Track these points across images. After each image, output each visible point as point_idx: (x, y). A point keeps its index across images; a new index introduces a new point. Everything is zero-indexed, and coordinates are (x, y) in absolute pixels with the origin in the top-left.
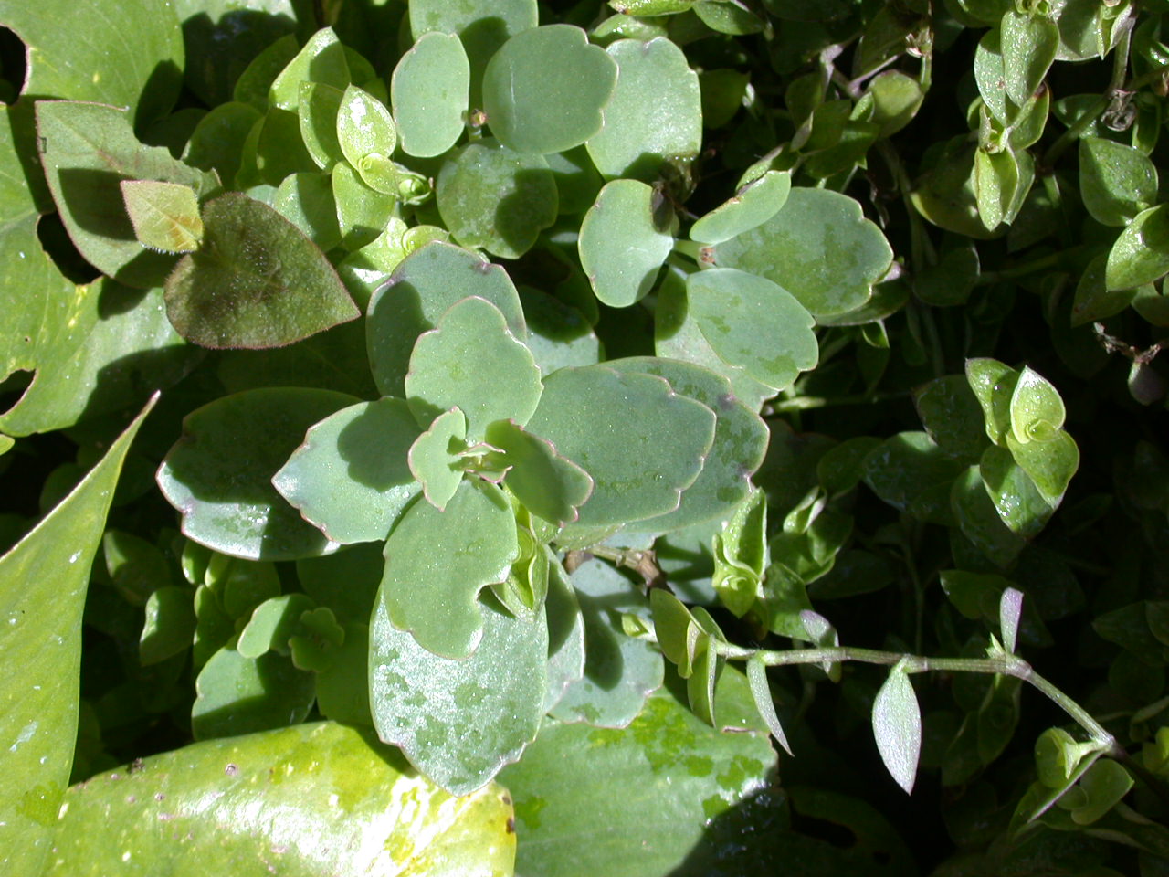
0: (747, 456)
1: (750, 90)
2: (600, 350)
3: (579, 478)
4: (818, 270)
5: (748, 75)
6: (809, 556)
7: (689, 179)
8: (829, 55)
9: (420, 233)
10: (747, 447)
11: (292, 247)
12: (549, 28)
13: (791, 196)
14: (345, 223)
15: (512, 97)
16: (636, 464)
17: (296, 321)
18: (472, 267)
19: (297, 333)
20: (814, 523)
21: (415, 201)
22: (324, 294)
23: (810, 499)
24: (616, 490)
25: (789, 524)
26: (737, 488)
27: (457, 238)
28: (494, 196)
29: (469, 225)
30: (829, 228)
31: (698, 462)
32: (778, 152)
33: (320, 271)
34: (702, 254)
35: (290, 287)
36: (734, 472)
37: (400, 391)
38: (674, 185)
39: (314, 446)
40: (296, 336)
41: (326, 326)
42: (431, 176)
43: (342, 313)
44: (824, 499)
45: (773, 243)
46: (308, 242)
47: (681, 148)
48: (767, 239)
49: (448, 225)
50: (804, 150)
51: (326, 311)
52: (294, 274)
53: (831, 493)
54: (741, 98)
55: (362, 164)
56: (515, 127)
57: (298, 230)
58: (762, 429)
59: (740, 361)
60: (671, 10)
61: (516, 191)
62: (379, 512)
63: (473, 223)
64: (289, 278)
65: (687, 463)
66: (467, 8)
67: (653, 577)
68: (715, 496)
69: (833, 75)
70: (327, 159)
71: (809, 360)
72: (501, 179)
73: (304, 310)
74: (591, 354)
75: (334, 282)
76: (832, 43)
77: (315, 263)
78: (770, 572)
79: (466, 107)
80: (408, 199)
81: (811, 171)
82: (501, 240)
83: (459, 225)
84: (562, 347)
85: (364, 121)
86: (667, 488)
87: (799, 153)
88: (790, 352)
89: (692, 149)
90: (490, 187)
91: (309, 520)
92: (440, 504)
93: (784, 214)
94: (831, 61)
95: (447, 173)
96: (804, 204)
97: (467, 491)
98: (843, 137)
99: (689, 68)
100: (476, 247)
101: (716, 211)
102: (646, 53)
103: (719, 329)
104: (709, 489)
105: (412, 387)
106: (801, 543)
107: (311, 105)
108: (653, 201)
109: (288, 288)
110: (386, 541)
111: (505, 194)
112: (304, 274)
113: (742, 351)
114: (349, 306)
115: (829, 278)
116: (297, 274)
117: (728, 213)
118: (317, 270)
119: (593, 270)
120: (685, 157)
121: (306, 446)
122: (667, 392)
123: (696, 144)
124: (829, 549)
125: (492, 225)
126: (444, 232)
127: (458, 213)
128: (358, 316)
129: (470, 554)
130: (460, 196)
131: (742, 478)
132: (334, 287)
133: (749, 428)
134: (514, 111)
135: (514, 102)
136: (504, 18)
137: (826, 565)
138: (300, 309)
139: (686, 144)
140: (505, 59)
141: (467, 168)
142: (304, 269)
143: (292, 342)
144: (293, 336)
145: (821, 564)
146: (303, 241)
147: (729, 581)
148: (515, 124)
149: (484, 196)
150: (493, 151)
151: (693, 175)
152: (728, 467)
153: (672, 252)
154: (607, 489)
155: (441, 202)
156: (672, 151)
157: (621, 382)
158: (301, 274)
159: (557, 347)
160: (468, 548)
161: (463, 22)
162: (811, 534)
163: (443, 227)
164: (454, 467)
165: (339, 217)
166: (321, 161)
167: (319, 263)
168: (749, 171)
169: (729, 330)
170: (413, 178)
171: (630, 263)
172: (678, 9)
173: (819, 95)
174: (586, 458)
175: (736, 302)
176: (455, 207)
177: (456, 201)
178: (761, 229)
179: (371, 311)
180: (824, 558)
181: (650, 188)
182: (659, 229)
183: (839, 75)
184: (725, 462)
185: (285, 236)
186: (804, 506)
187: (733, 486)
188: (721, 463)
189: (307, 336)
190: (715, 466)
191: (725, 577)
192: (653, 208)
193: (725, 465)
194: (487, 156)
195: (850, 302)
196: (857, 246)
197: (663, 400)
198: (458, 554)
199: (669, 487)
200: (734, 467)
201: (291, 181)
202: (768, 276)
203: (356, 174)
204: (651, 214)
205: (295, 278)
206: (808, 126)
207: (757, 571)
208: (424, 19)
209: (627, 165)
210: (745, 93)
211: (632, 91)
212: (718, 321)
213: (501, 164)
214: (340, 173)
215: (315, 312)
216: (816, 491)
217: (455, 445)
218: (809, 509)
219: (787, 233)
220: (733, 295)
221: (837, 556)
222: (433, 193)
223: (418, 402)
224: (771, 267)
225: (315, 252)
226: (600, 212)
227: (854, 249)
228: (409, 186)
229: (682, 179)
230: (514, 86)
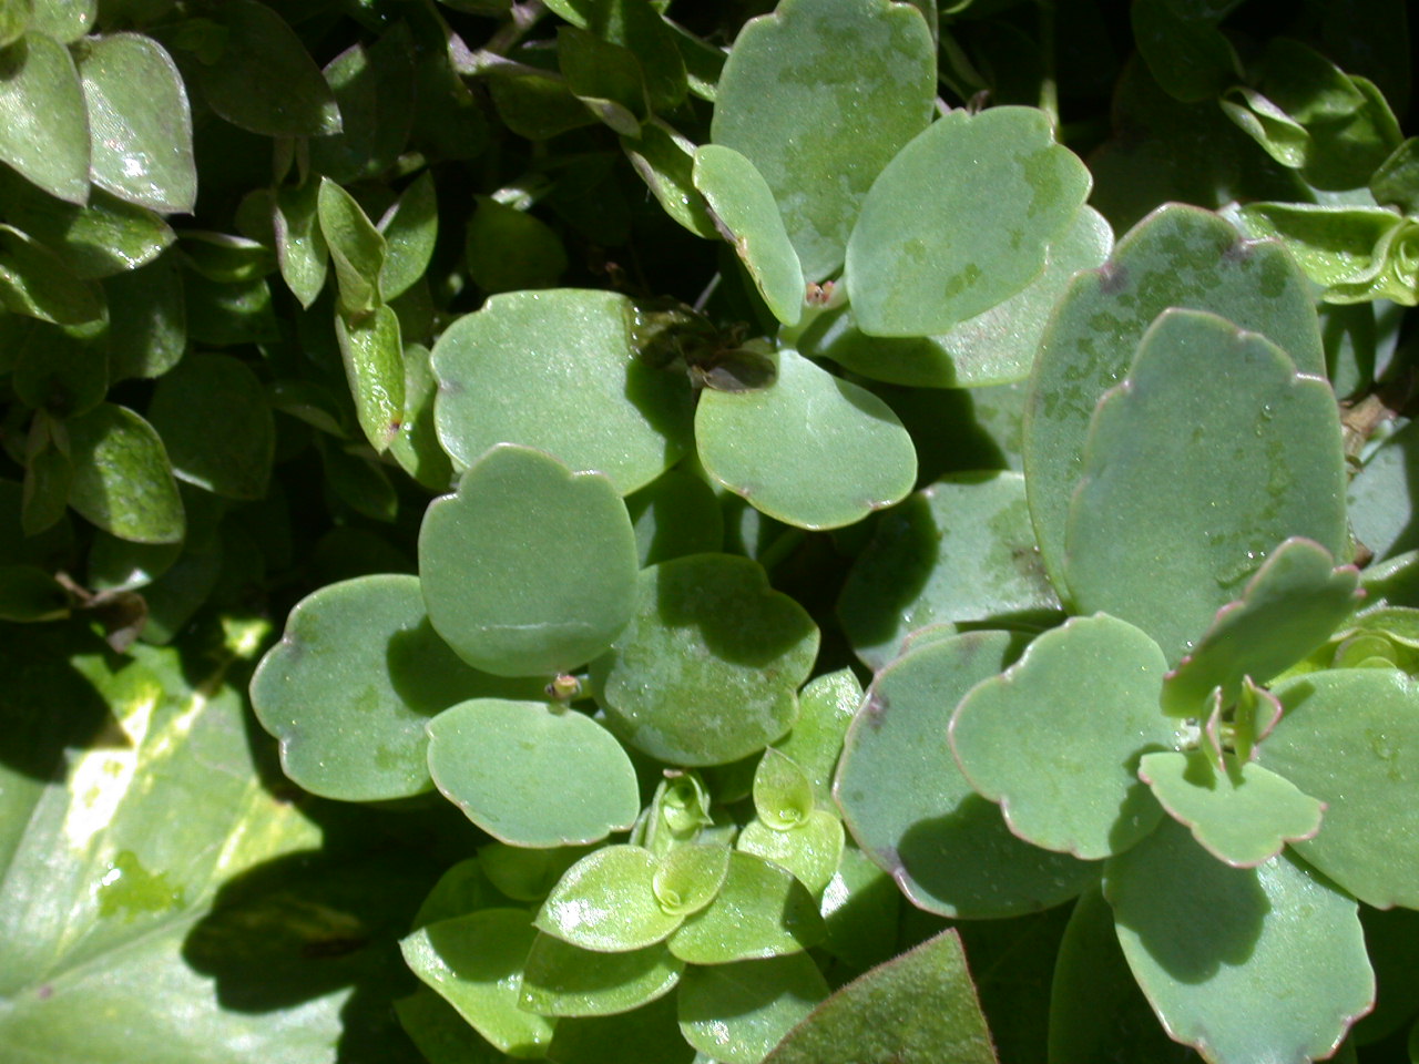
0: (1210, 243)
1: (503, 196)
2: (955, 481)
3: (1286, 563)
4: (856, 96)
5: (478, 198)
6: (1345, 122)
7: (671, 317)
8: (464, 59)
9: (766, 800)
10: (1194, 244)
11: (824, 1043)
12: (424, 560)
13: (726, 142)
14: (776, 943)
15: (533, 628)
16: (1240, 451)
17: (955, 1042)
18: (876, 727)
19: (977, 1040)
20: (1287, 111)
21: (704, 801)
22: (913, 991)
23: (1247, 119)
24: (1284, 489)
25: (1289, 157)
26: (1264, 263)
27: (778, 734)
28: (705, 666)
29: (754, 712)
30: (785, 76)
31: (1249, 343)
32: (640, 160)
33: (871, 996)
34: (816, 302)
35: (892, 1049)
36: (1234, 267)
37: (1095, 866)
38: (689, 347)
39: (1199, 1029)
40: (984, 1044)
41: (970, 992)
42: (662, 772)
43: (949, 960)
44: (1245, 93)
45: (803, 176)
46: (818, 1013)
47: (617, 329)
48: (795, 185)
49: (750, 748)
50: (639, 114)
51: (943, 988)
52: (871, 1041)
53: (1232, 78)
54: (516, 213)
55: (670, 906)
56: (585, 624)
57: (795, 1031)
58: (1164, 218)
59: (1035, 249)
60: (396, 343)
61: (697, 627)
62: (1306, 912)
63: (750, 705)
64: (878, 1050)
65: (1247, 360)
66: (368, 699)
67: (1380, 406)
68: (1274, 302)
69: (498, 52)
70: (660, 970)
71: (1032, 125)
72: (674, 651)
73: (938, 1027)
74: (962, 497)
75: (891, 973)
76: (445, 52)
77: (854, 1003)
78: (1384, 196)
79: (541, 707)
80: (701, 814)
81: (671, 100)
82: (786, 657)
83: (757, 730)
84: (947, 547)
85: (598, 902)
86: (1288, 398)
87: (644, 123)
88: (1017, 158)
89: (618, 308)
90: (686, 672)
91: (1334, 1046)
92: (1314, 809)
93: (757, 156)
94: (473, 55)
95: (658, 746)
96: (741, 118)
97: (1270, 752)
98: (618, 41)
99: (483, 310)
100: (795, 703)
101: (757, 279)
102: (458, 387)
103: (971, 283)
104: (1261, 311)
105: (1093, 846)
106: (1322, 134)
107: (560, 993)
108: (726, 387)
109: (893, 1052)
110: (1361, 903)
111: (702, 645)
112: (873, 1024)
113: (1015, 245)
114: (937, 948)
115: (872, 77)
116: (873, 1036)
117: (761, 259)
118: (869, 1001)
119: (859, 503)
120: (633, 322)
121: (1201, 1044)
122: (1123, 395)
123: (610, 302)
124: (1333, 85)
125: (758, 672)
126: (766, 756)
127: (733, 730)
128: (956, 933)
129: (1394, 756)
130: (703, 725)
131: (1247, 253)
132: (903, 972)
133: (1162, 239)
134: (558, 625)
135: (545, 624)
136: (390, 632)
137: (1363, 90)
138: (935, 1034)
139: (609, 320)
140: (466, 636)
141: (650, 708)
142: (865, 1023)
143: (993, 1051)
144: (982, 1047)
145: (1362, 100)
146: (815, 1023)
147: (1404, 273)
148: (582, 624)
149: (704, 682)
150: (620, 662)
151: (663, 309)
152: (1225, 277)
153: (803, 353)
154: (1280, 503)
155: (711, 759)
156: (622, 343)
157: (1099, 475)
158: (871, 1029)
159: (946, 556)
160: (1382, 758)
161: (392, 706)
162: (1305, 117)
163: (757, 757)
164: (1237, 779)
165: (767, 953)
166: (664, 982)
167: (856, 997)
168: (672, 213)
169: (973, 265)
170: (664, 804)
171: (834, 432)
172: (394, 330)
173: (536, 80)
174: (1221, 539)
175: (916, 250)
176: (720, 734)
177: (712, 733)
178: (779, 195)
179: (946, 910)
180: (1350, 94)
181: (706, 394)
182: (770, 377)
183: (496, 42)
184: (1215, 282)
185: (803, 1054)
186: (1258, 130)
187: (1259, 270)
188: (1217, 290)
189: (983, 1023)
190: (1221, 299)
191: (1398, 280)
192: (738, 388)
193: (1220, 283)
194: (626, 671)
195: (918, 43)
196: (823, 28)
197: (1135, 401)
198: (1393, 776)
199: (1286, 394)
200: (1225, 266)
201: (690, 1031)
202: (863, 185)
203: (691, 919)
204: (747, 392)
205: (879, 1039)
206: (601, 106)
207: (1388, 221)
208: (386, 775)
209: (647, 425)
210: (509, 206)
211: (523, 413)
212: (954, 286)
213: (644, 650)
214: (689, 948)
215: (944, 1007)
216: (1230, 107)
217: (1198, 773)
218: (1262, 119)
219: (788, 151)
220: (902, 252)
221: (1347, 70)
222: (691, 770)
223: (1118, 834)
224: (843, 180)
225: (837, 1002)
226: (756, 487)
227: (827, 32)
228: (675, 812)
229: (673, 329)
230: (516, 624)
